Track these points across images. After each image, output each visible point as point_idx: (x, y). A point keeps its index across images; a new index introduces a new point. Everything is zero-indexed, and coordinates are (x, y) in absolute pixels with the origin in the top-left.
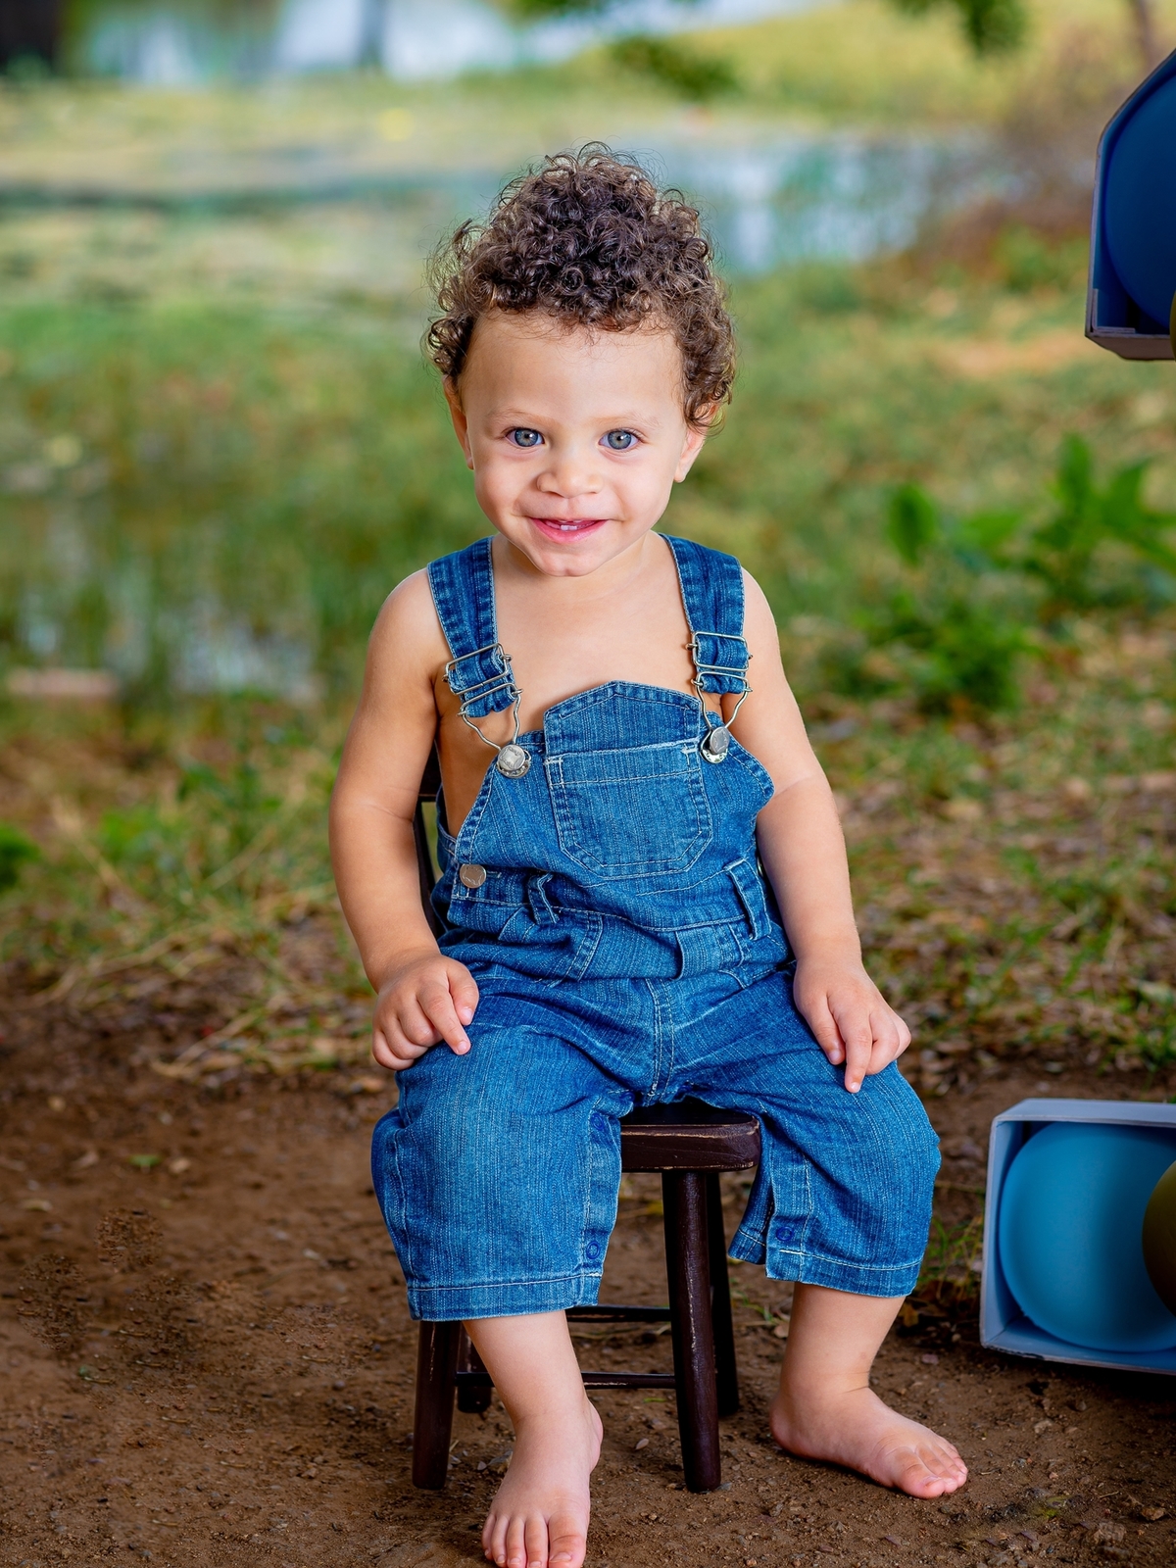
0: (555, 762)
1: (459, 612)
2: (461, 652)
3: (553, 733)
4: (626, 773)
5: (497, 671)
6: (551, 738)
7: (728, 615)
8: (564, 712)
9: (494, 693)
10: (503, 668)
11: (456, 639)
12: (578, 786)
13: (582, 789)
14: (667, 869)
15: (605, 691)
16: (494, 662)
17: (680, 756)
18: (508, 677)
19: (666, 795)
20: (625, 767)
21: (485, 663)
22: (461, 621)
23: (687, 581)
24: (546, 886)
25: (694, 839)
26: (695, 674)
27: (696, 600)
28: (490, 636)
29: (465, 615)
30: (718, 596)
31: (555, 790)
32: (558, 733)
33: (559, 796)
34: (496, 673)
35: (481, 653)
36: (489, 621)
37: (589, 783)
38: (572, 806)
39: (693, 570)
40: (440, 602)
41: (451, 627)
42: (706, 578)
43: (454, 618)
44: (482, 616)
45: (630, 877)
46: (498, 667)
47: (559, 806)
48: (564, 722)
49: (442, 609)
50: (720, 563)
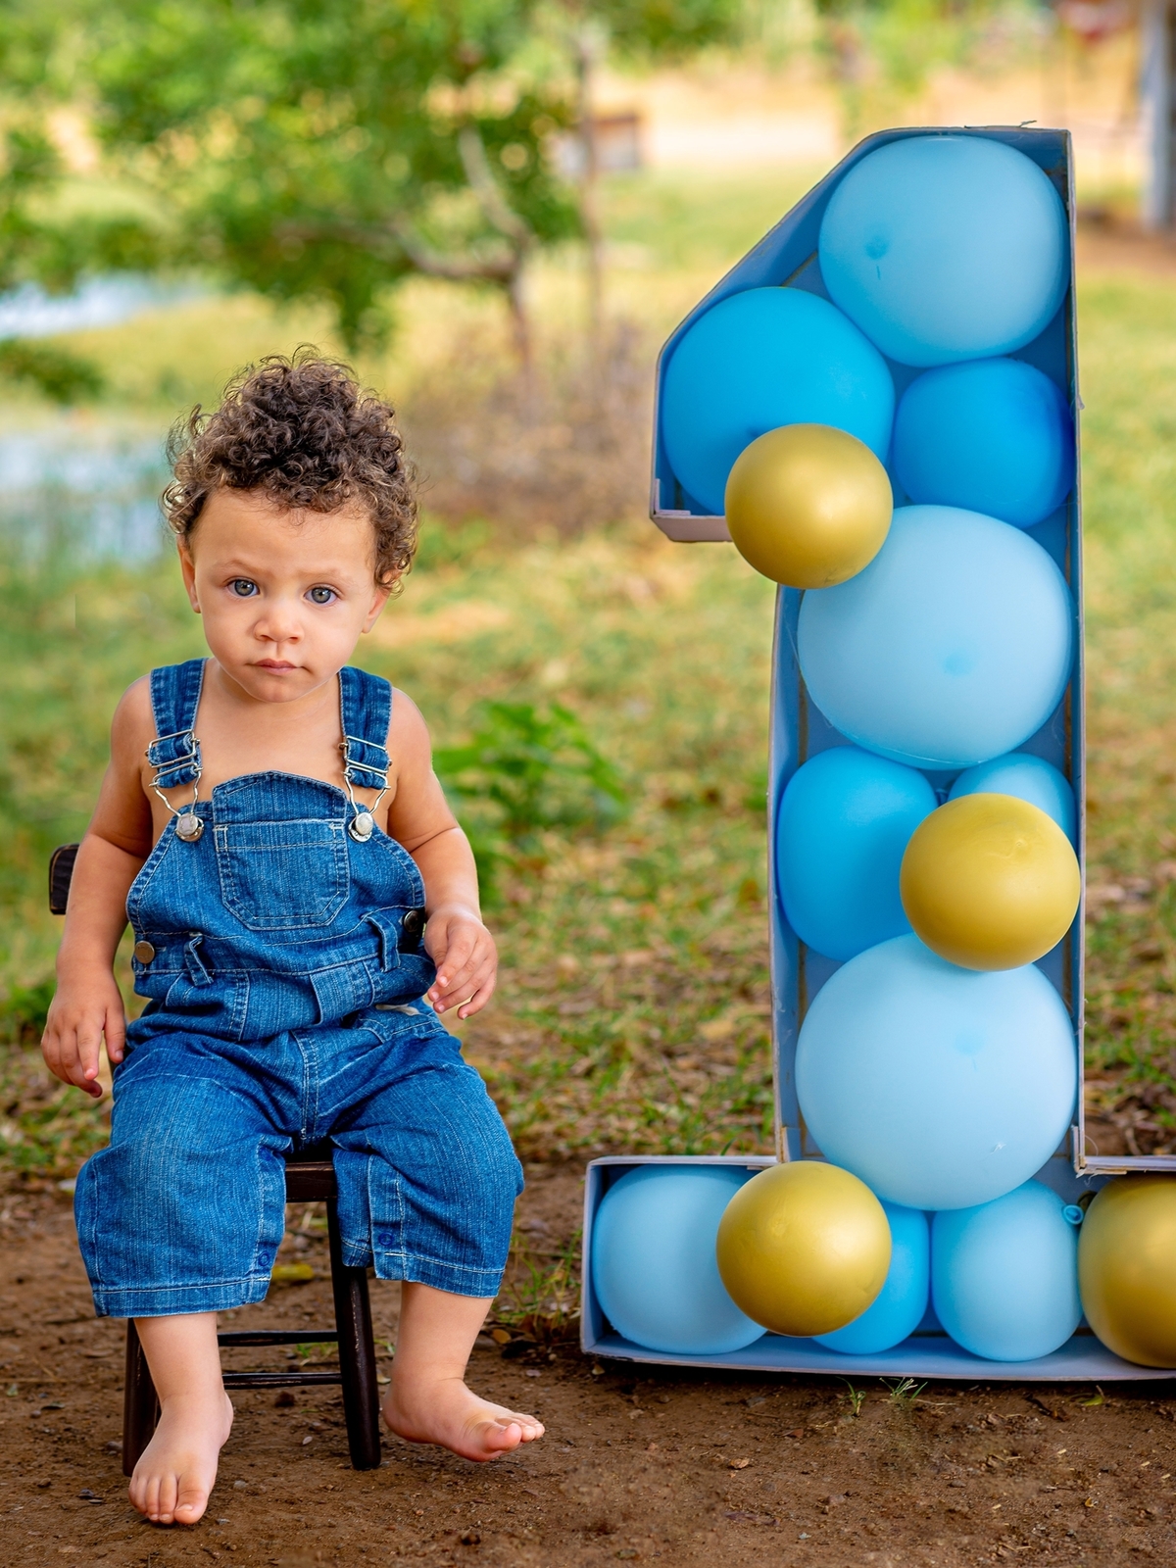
0: (222, 829)
1: (168, 701)
2: (164, 733)
3: (219, 806)
4: (279, 841)
5: (186, 751)
6: (217, 810)
7: (376, 728)
8: (229, 789)
9: (181, 769)
10: (191, 748)
11: (161, 722)
12: (238, 851)
13: (241, 853)
14: (310, 922)
15: (263, 777)
16: (185, 743)
17: (326, 830)
18: (196, 758)
19: (313, 859)
20: (279, 837)
21: (178, 743)
22: (168, 708)
23: (346, 699)
24: (198, 948)
25: (333, 898)
26: (345, 766)
27: (351, 714)
28: (188, 723)
29: (172, 704)
30: (369, 715)
31: (220, 852)
32: (224, 806)
33: (223, 857)
34: (185, 753)
35: (178, 737)
36: (191, 710)
37: (247, 848)
38: (233, 867)
39: (353, 690)
40: (155, 691)
41: (159, 712)
42: (361, 700)
43: (163, 705)
44: (187, 705)
45: (278, 928)
46: (187, 748)
47: (223, 866)
48: (229, 798)
49: (155, 696)
50: (375, 688)
